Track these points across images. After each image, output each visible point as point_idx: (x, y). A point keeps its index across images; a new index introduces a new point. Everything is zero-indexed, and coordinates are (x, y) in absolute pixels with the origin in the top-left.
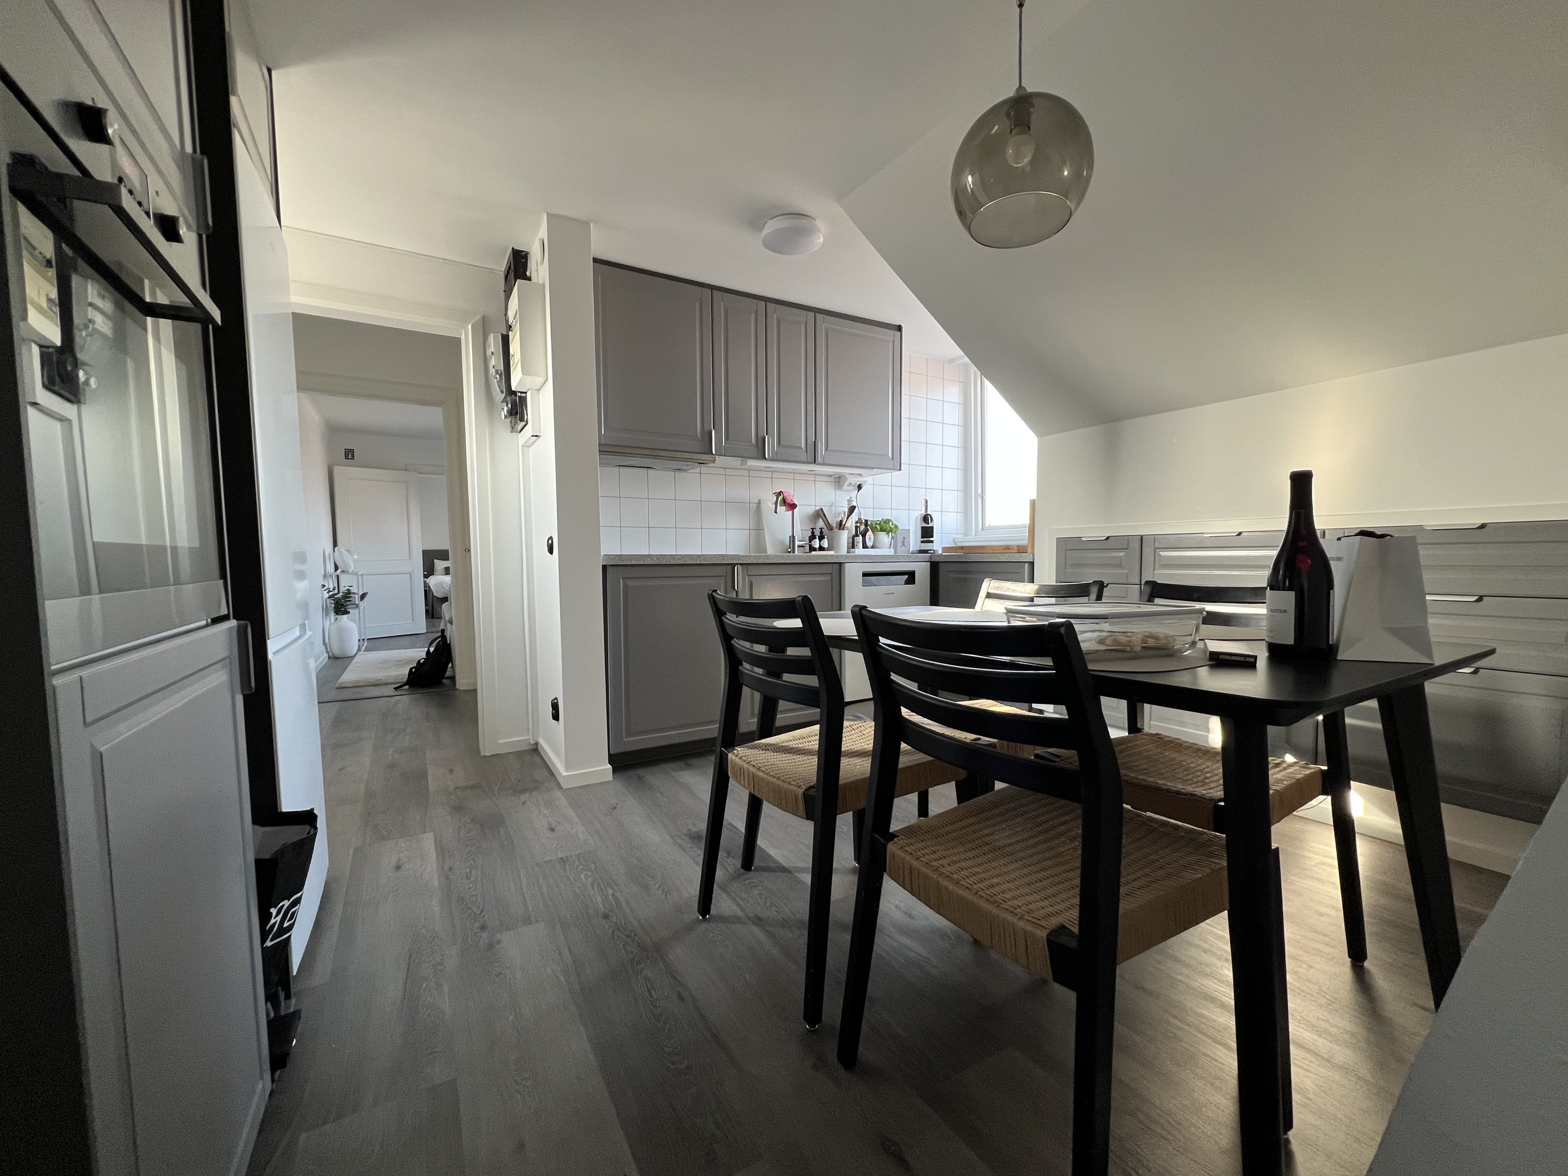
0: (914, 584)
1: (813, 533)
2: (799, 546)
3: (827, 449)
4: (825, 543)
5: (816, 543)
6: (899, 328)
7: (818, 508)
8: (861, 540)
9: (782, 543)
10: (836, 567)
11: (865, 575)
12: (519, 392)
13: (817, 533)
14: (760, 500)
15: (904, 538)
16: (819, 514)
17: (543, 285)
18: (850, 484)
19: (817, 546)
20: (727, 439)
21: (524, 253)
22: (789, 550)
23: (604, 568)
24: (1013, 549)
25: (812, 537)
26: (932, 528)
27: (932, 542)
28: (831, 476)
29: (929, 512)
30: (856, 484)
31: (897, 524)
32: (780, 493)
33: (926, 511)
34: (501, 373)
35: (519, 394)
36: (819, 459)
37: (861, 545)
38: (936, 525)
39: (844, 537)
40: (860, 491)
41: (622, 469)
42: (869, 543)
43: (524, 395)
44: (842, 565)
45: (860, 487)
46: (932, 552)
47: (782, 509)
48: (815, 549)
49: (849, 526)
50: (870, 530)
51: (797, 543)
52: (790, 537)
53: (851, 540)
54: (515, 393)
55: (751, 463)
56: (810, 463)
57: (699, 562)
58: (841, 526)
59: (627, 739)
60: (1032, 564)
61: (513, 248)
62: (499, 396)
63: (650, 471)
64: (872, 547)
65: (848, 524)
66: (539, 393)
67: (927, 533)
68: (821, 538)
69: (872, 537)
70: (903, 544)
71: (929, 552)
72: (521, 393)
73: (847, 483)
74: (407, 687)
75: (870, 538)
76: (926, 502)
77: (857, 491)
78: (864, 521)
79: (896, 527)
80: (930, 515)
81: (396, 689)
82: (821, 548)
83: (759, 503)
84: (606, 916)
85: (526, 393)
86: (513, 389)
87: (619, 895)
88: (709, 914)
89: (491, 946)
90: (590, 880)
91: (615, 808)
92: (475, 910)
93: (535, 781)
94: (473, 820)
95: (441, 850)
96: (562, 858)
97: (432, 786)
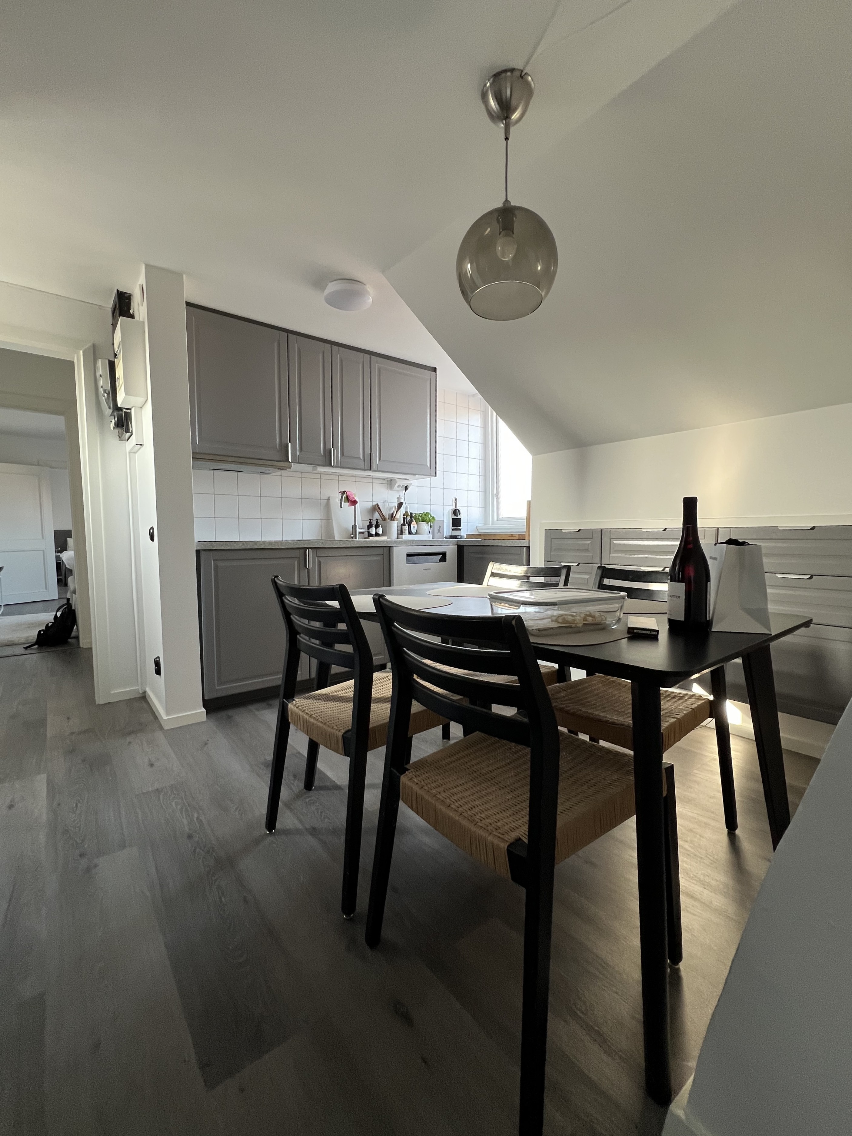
0: (446, 562)
1: (370, 522)
2: (359, 533)
3: (380, 459)
4: (380, 531)
5: (373, 531)
6: (435, 370)
7: (374, 503)
8: (407, 528)
9: (347, 530)
10: (387, 549)
11: (408, 555)
12: (124, 408)
13: (374, 523)
14: (329, 497)
15: (440, 527)
16: (376, 508)
17: (143, 322)
18: (399, 486)
19: (374, 532)
20: (301, 449)
21: (128, 294)
22: (352, 536)
23: (198, 552)
24: (515, 537)
25: (370, 526)
26: (460, 519)
27: (460, 530)
28: (384, 479)
29: (458, 508)
30: (403, 486)
31: (434, 516)
32: (343, 493)
33: (456, 507)
34: (109, 392)
35: (125, 410)
36: (374, 467)
37: (407, 531)
38: (463, 517)
39: (395, 526)
40: (407, 491)
41: (216, 472)
42: (413, 531)
43: (129, 411)
44: (391, 548)
45: (406, 488)
46: (460, 537)
47: (346, 505)
48: (372, 535)
49: (398, 517)
50: (414, 520)
51: (358, 530)
52: (353, 525)
53: (400, 528)
54: (120, 409)
55: (320, 469)
56: (367, 470)
57: (277, 547)
58: (392, 517)
59: (218, 688)
60: (528, 548)
61: (118, 290)
62: (108, 411)
63: (239, 473)
64: (416, 533)
65: (398, 516)
66: (142, 410)
67: (456, 523)
68: (377, 527)
69: (416, 526)
70: (439, 531)
71: (458, 537)
72: (126, 409)
73: (397, 485)
74: (36, 646)
75: (414, 527)
76: (456, 500)
77: (404, 491)
78: (409, 514)
79: (433, 518)
80: (458, 509)
81: (26, 648)
82: (377, 535)
83: (328, 499)
84: (190, 837)
85: (130, 409)
86: (119, 406)
87: (202, 818)
88: (274, 829)
89: (88, 870)
90: (179, 807)
91: (206, 744)
92: (77, 840)
93: (141, 724)
94: (84, 761)
95: (52, 789)
96: (157, 789)
97: (50, 732)
